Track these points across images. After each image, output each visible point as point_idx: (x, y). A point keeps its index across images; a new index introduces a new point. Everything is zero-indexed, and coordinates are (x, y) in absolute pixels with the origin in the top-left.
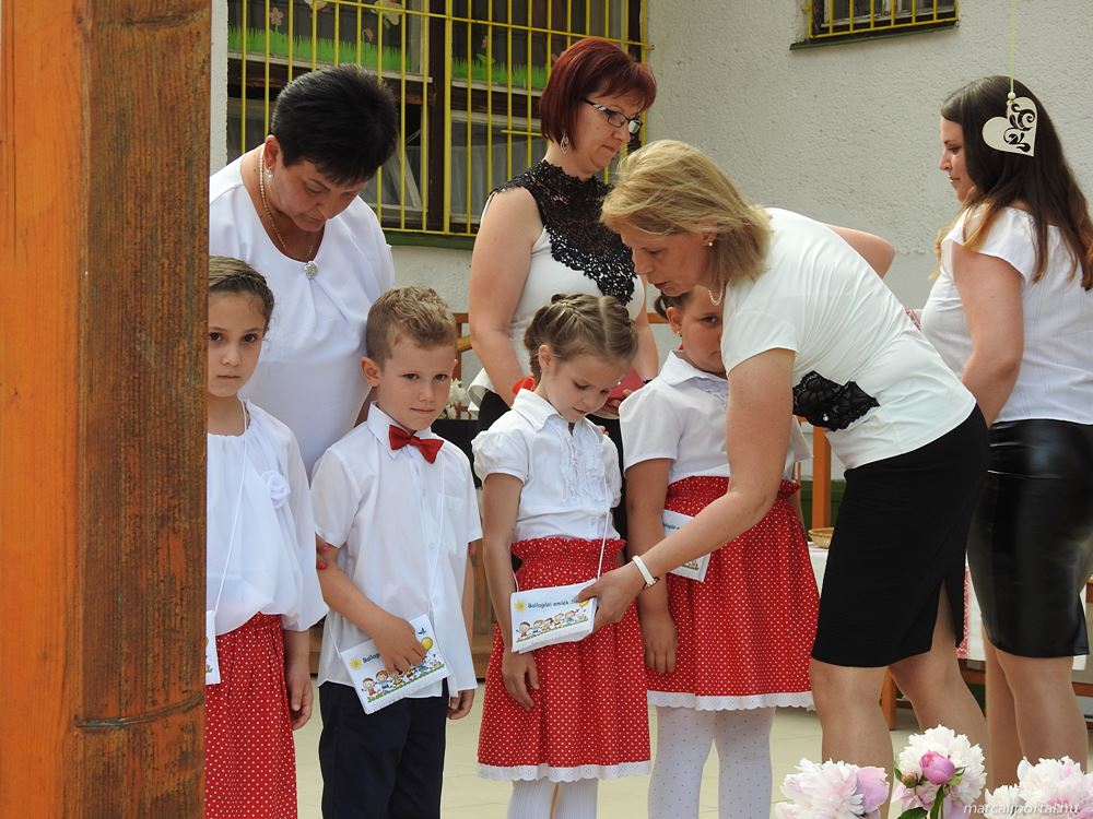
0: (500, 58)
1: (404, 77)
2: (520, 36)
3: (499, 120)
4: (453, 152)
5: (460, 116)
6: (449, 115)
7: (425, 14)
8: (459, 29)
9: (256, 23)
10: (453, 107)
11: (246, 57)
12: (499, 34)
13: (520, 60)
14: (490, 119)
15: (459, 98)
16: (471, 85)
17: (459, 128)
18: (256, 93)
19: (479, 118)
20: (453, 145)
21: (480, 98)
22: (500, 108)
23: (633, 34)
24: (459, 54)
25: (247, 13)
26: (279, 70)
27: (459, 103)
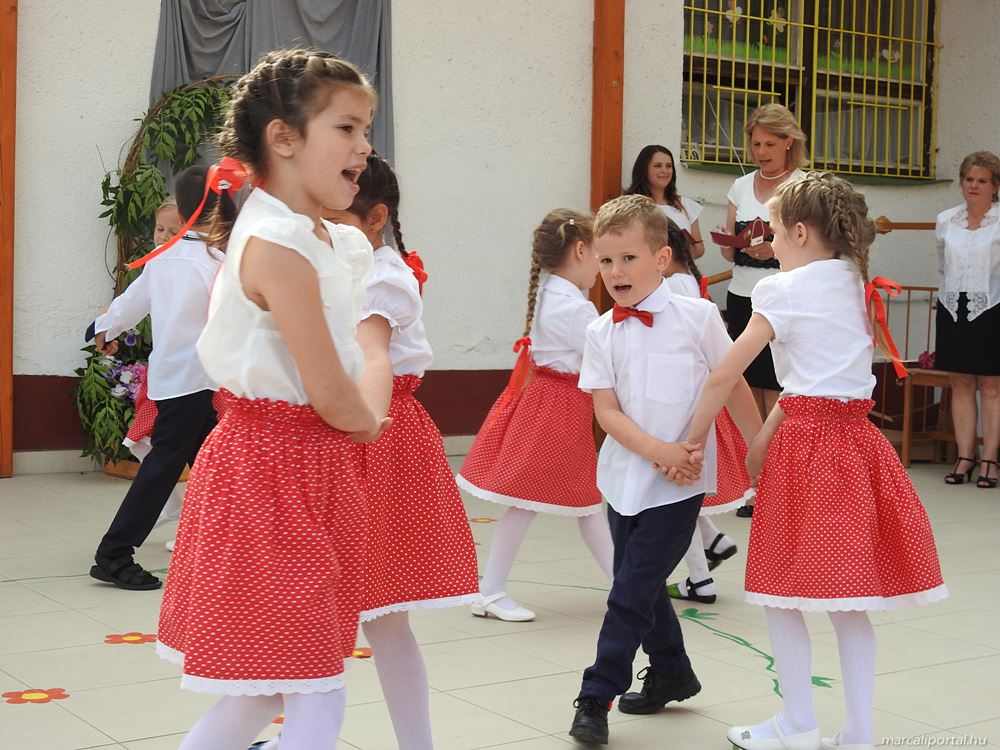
0: (847, 55)
1: (789, 67)
2: (860, 39)
3: (846, 95)
4: (816, 116)
5: (822, 92)
6: (815, 92)
7: (801, 25)
8: (823, 34)
9: (700, 32)
10: (818, 87)
11: (693, 54)
12: (848, 38)
13: (860, 55)
14: (840, 95)
15: (822, 78)
16: (830, 72)
17: (821, 100)
18: (698, 78)
19: (833, 94)
20: (817, 111)
21: (834, 79)
22: (846, 87)
23: (930, 37)
24: (822, 52)
25: (694, 24)
26: (712, 63)
27: (821, 84)
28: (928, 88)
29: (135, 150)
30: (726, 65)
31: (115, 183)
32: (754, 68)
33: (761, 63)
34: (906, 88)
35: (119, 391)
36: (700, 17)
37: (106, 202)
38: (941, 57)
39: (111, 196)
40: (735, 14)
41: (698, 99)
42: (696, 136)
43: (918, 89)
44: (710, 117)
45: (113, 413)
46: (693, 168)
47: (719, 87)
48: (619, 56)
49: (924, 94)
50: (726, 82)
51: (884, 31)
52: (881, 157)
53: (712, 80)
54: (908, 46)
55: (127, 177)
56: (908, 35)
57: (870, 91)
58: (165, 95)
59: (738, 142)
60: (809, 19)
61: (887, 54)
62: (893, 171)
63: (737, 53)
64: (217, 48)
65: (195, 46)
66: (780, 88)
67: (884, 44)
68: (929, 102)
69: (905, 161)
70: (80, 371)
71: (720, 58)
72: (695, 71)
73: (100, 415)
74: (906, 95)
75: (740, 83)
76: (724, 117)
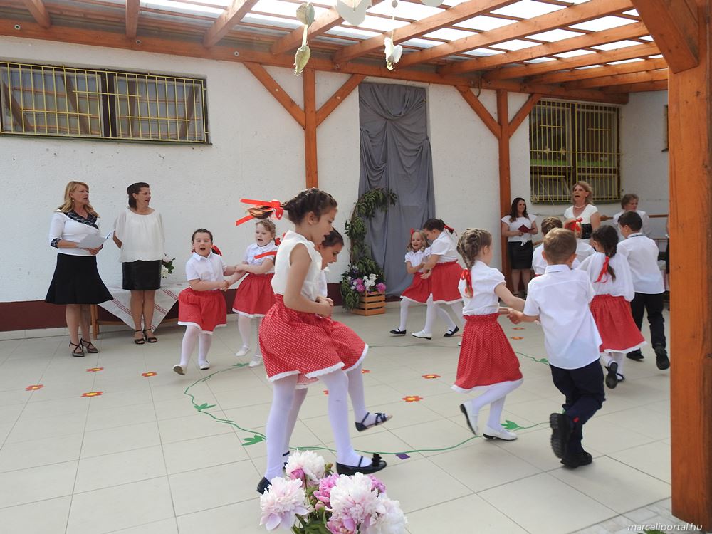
0: (588, 161)
1: (567, 167)
2: (592, 155)
3: (588, 174)
5: (580, 174)
6: (577, 174)
7: (571, 152)
8: (579, 154)
9: (535, 158)
10: (579, 172)
11: (533, 166)
12: (588, 155)
13: (592, 160)
14: (586, 174)
15: (579, 169)
16: (582, 167)
17: (580, 177)
18: (536, 173)
19: (584, 174)
21: (584, 169)
22: (588, 172)
23: (618, 152)
24: (579, 160)
25: (533, 156)
26: (540, 168)
27: (579, 171)
28: (618, 169)
29: (354, 213)
30: (545, 168)
31: (349, 223)
32: (555, 168)
33: (558, 166)
34: (610, 170)
35: (353, 288)
36: (535, 153)
37: (346, 229)
38: (623, 158)
39: (348, 227)
40: (547, 151)
41: (536, 180)
42: (536, 193)
43: (615, 170)
44: (540, 186)
45: (351, 294)
46: (535, 204)
47: (543, 176)
48: (508, 169)
49: (617, 171)
50: (545, 174)
51: (601, 151)
52: (602, 194)
53: (540, 173)
54: (610, 155)
55: (353, 220)
56: (610, 151)
57: (597, 172)
58: (363, 195)
59: (551, 194)
60: (574, 150)
61: (602, 159)
62: (606, 199)
63: (548, 164)
64: (378, 178)
65: (370, 178)
66: (564, 174)
67: (601, 155)
68: (619, 174)
69: (611, 195)
70: (341, 282)
71: (543, 166)
72: (534, 171)
73: (347, 296)
74: (610, 172)
75: (550, 174)
76: (545, 185)
